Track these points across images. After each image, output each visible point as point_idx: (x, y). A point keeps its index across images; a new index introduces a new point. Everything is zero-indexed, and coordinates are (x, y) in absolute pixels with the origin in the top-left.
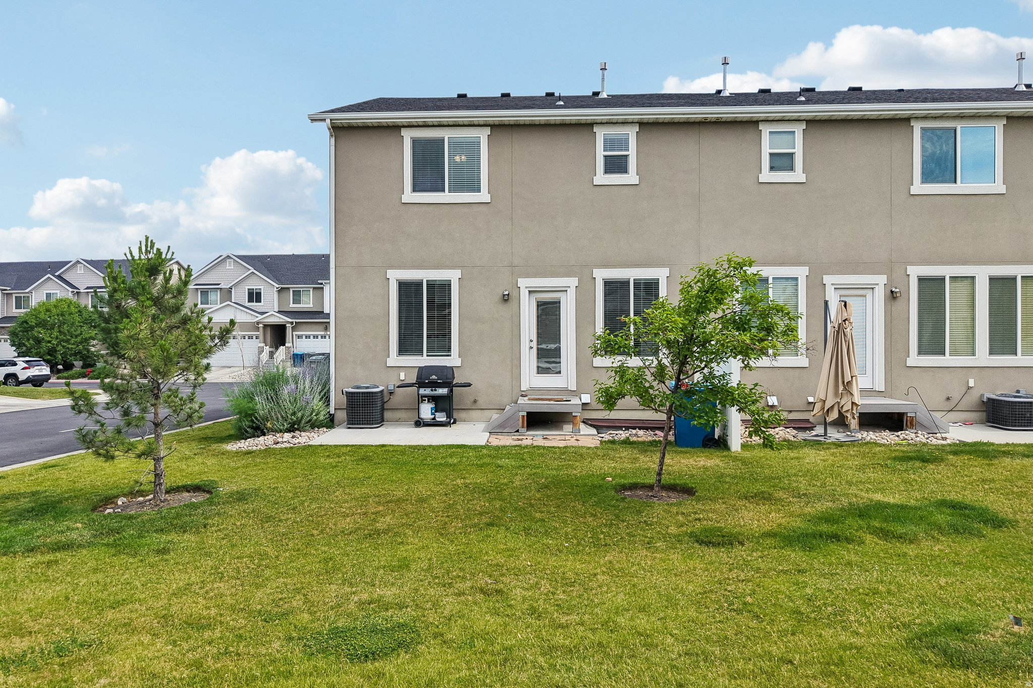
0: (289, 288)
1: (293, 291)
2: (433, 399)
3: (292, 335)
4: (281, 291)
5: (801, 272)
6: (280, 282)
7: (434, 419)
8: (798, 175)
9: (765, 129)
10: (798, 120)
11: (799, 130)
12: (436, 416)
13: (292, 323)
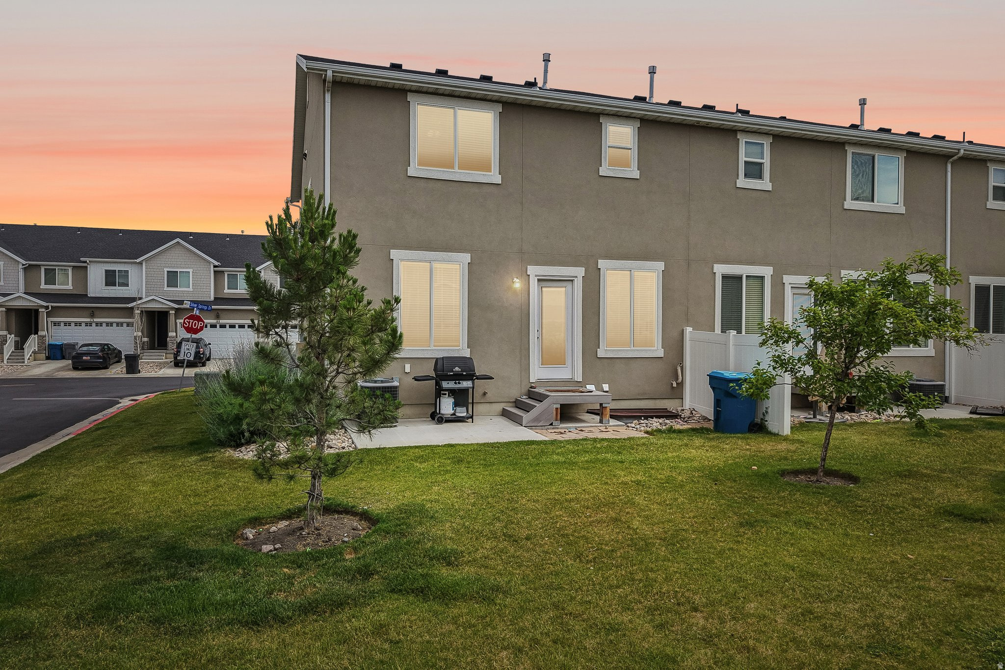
0: (39, 266)
1: (45, 269)
2: (452, 392)
3: (47, 321)
4: (27, 269)
5: (767, 272)
6: (26, 258)
7: (454, 414)
8: (765, 184)
9: (743, 139)
10: (767, 134)
11: (766, 142)
12: (457, 411)
13: (47, 307)
